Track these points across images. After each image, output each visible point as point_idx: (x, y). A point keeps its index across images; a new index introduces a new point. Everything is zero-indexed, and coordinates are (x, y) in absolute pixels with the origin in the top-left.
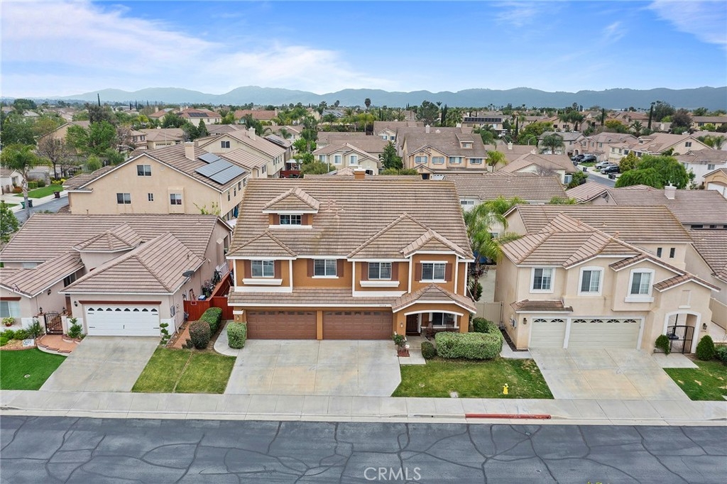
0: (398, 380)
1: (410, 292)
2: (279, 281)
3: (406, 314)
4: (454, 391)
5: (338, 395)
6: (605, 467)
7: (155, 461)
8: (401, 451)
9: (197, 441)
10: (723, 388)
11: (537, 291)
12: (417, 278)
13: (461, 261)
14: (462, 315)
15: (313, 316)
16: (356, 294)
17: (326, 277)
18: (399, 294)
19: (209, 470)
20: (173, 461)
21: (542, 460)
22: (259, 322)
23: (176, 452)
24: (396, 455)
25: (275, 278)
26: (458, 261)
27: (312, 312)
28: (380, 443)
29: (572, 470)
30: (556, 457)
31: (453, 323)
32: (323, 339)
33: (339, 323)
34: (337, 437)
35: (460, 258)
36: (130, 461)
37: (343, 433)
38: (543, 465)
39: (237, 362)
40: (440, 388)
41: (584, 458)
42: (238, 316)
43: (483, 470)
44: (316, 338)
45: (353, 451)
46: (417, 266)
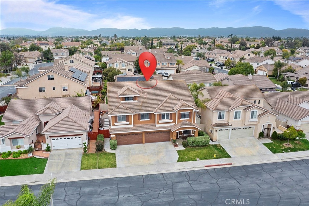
0: (177, 156)
1: (177, 123)
2: (128, 123)
3: (176, 132)
4: (198, 158)
5: (158, 163)
6: (255, 179)
7: (105, 195)
8: (188, 181)
9: (116, 186)
10: (282, 148)
11: (220, 120)
12: (179, 118)
13: (195, 111)
14: (196, 130)
15: (141, 135)
16: (157, 126)
17: (145, 120)
18: (172, 124)
19: (127, 196)
20: (111, 194)
21: (234, 179)
22: (121, 139)
23: (110, 191)
24: (187, 183)
25: (127, 122)
26: (193, 111)
27: (141, 133)
28: (181, 179)
29: (245, 181)
30: (238, 177)
31: (190, 133)
32: (145, 143)
33: (150, 137)
34: (165, 179)
35: (194, 110)
36: (96, 196)
37: (166, 177)
38: (235, 180)
39: (117, 155)
40: (193, 157)
41: (247, 176)
42: (113, 137)
43: (217, 184)
44: (142, 143)
45: (173, 183)
46: (179, 114)
